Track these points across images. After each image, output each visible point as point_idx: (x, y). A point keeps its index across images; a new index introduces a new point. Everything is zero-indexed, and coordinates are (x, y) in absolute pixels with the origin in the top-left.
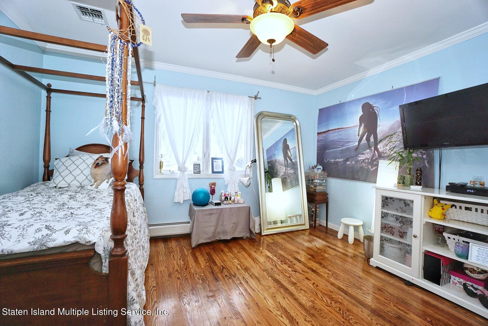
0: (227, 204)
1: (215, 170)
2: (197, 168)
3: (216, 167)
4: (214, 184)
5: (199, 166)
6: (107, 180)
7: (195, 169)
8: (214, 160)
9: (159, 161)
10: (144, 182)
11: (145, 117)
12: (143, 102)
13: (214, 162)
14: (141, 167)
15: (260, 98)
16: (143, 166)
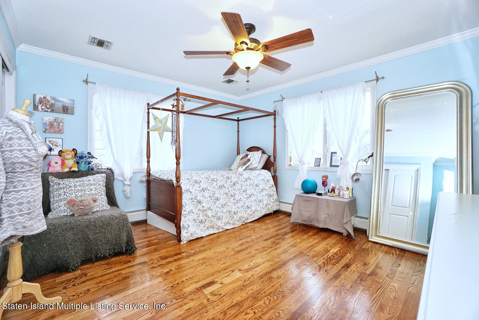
0: (331, 196)
1: (333, 164)
2: (318, 163)
3: (334, 161)
4: (326, 177)
5: (320, 160)
6: (241, 167)
7: (316, 162)
8: (333, 155)
9: (289, 156)
10: (277, 171)
11: (276, 126)
12: (274, 116)
13: (333, 156)
14: (275, 160)
15: (383, 78)
16: (276, 160)
